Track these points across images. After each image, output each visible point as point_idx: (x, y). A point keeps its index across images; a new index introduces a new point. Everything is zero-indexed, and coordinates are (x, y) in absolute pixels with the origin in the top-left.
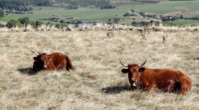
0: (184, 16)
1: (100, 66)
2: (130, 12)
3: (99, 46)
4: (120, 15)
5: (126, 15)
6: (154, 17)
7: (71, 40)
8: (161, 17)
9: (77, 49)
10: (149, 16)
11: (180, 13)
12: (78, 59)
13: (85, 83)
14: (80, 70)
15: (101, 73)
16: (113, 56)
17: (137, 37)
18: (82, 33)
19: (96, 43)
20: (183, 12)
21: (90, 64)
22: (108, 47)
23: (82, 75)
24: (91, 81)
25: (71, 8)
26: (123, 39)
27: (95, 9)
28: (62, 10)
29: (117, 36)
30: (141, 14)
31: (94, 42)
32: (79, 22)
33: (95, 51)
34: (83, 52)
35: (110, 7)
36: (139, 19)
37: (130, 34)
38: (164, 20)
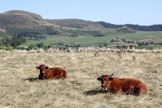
0: (154, 42)
1: (86, 76)
2: (115, 39)
3: (88, 62)
4: (108, 41)
5: (112, 41)
6: (133, 42)
7: (69, 58)
8: (137, 42)
9: (72, 65)
10: (129, 42)
11: (151, 40)
12: (72, 71)
13: (74, 88)
14: (72, 79)
15: (86, 81)
16: (96, 69)
17: (116, 57)
18: (77, 54)
19: (86, 60)
20: (153, 39)
21: (78, 75)
22: (94, 63)
23: (73, 82)
24: (78, 87)
25: (73, 36)
26: (106, 58)
27: (90, 37)
28: (67, 37)
29: (102, 56)
30: (123, 40)
31: (85, 60)
32: (79, 46)
33: (84, 66)
34: (76, 67)
35: (101, 36)
36: (122, 43)
37: (111, 55)
38: (139, 44)
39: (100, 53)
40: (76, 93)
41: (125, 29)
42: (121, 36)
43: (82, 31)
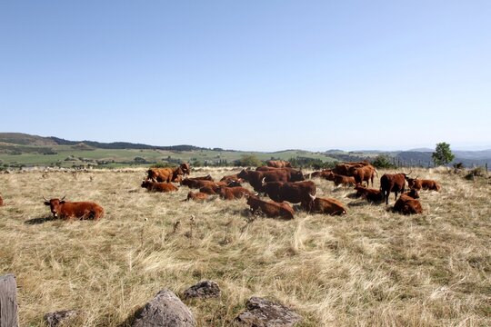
0: (116, 161)
1: (30, 202)
2: (71, 158)
3: (33, 185)
4: (62, 160)
5: (67, 160)
6: (91, 161)
7: (7, 181)
8: (97, 161)
9: (10, 189)
10: (87, 161)
11: (112, 159)
12: (10, 197)
13: (12, 218)
14: (10, 207)
15: (29, 208)
16: (43, 193)
17: (70, 178)
18: (19, 175)
19: (31, 183)
20: (114, 157)
21: (20, 201)
22: (42, 186)
23: (11, 211)
24: (19, 215)
25: (15, 154)
26: (57, 180)
27: (38, 155)
28: (6, 155)
29: (52, 177)
30: (80, 159)
31: (29, 182)
32: (23, 166)
33: (28, 190)
34: (17, 191)
35: (53, 153)
36: (79, 162)
37: (64, 176)
38: (99, 163)
39: (49, 174)
40: (15, 224)
41: (82, 146)
42: (77, 154)
43: (28, 148)
